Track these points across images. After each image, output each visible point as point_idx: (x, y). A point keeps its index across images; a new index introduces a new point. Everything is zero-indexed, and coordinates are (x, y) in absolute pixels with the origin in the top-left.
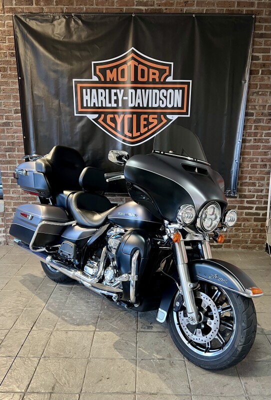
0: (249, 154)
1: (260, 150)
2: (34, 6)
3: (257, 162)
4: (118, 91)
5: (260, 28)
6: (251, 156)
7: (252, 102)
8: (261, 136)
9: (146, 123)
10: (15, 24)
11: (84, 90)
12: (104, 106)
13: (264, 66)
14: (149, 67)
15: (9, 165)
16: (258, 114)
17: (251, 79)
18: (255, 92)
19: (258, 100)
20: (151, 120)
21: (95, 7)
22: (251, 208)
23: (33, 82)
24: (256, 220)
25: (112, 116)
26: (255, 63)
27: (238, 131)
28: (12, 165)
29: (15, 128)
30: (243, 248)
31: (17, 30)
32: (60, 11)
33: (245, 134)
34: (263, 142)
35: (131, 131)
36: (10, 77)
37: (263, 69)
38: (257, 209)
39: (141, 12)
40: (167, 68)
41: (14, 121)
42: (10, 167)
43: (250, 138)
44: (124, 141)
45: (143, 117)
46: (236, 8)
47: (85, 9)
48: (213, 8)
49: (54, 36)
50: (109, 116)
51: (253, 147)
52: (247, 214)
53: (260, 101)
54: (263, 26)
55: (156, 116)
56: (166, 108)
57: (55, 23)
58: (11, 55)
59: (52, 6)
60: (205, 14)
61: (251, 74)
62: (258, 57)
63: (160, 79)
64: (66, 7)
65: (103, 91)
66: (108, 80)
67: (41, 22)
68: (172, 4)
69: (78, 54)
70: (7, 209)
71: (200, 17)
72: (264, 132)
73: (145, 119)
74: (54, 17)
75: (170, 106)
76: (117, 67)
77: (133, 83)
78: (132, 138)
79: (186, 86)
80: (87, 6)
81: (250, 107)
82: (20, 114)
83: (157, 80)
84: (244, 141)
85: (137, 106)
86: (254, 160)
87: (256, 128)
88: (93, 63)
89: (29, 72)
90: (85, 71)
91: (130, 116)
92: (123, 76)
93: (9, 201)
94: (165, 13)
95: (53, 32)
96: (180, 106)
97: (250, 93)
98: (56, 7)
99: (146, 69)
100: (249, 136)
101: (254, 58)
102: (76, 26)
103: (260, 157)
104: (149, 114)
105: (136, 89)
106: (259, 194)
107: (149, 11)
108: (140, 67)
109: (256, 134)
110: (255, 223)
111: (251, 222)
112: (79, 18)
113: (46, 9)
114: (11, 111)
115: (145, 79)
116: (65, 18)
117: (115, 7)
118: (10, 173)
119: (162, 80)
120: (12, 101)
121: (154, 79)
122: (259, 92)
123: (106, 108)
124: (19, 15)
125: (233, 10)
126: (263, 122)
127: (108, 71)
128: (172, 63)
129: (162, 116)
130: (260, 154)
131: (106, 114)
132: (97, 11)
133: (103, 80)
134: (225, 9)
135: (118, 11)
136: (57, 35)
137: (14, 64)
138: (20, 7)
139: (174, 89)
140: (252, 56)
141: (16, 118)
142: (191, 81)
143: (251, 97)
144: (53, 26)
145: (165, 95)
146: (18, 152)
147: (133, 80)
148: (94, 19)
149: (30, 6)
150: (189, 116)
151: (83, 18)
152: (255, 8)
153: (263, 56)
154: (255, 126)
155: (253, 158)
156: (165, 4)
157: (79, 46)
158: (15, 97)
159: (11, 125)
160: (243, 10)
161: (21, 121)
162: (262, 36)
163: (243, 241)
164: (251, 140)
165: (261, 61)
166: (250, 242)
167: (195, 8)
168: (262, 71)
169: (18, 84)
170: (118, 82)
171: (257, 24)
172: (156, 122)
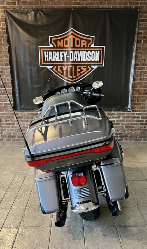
0: (137, 87)
1: (143, 85)
2: (17, 5)
3: (142, 91)
4: (64, 52)
5: (142, 16)
6: (138, 88)
7: (138, 58)
8: (144, 77)
9: (79, 70)
10: (6, 15)
11: (45, 52)
12: (56, 61)
13: (145, 37)
14: (81, 39)
15: (3, 95)
16: (142, 65)
17: (138, 45)
18: (140, 52)
19: (142, 57)
20: (82, 69)
21: (51, 5)
22: (139, 117)
23: (16, 48)
24: (141, 124)
25: (61, 66)
26: (140, 36)
27: (131, 74)
28: (5, 95)
29: (6, 74)
30: (135, 140)
31: (7, 19)
32: (31, 8)
33: (134, 76)
34: (145, 80)
35: (71, 75)
36: (3, 45)
37: (144, 39)
38: (142, 118)
39: (76, 8)
40: (91, 39)
41: (6, 70)
42: (4, 96)
43: (138, 78)
44: (68, 80)
45: (78, 67)
46: (129, 5)
47: (45, 6)
48: (116, 5)
49: (28, 21)
50: (59, 67)
51: (139, 83)
52: (137, 121)
53: (143, 57)
54: (143, 15)
55: (85, 66)
56: (91, 61)
57: (29, 14)
58: (4, 32)
59: (27, 5)
60: (112, 9)
61: (137, 42)
62: (141, 32)
63: (87, 46)
64: (35, 5)
65: (55, 52)
66: (58, 46)
67: (21, 14)
68: (93, 4)
69: (41, 32)
70: (2, 120)
71: (109, 11)
72: (145, 74)
73: (79, 68)
74: (28, 11)
75: (93, 61)
76: (63, 39)
77: (72, 48)
78: (72, 79)
79: (102, 49)
80: (47, 5)
81: (137, 61)
82: (9, 66)
83: (86, 46)
84: (134, 80)
85: (74, 61)
86: (140, 90)
87: (141, 72)
88: (50, 37)
89: (14, 42)
90: (45, 41)
91: (71, 66)
92: (66, 44)
93: (3, 116)
94: (89, 9)
95: (27, 19)
96: (98, 60)
97: (137, 52)
98: (29, 5)
99: (79, 40)
100: (137, 77)
101: (139, 33)
102: (40, 16)
103: (143, 89)
104: (81, 65)
105: (74, 51)
106: (143, 109)
107: (80, 8)
108: (76, 39)
109: (141, 76)
110: (141, 126)
111: (139, 126)
112: (42, 11)
113: (23, 7)
114: (4, 64)
115: (79, 46)
116: (34, 12)
117: (62, 5)
118: (3, 100)
119: (88, 46)
120: (4, 59)
121: (84, 46)
122: (142, 52)
123: (57, 62)
124: (8, 10)
125: (127, 6)
126: (145, 69)
127: (58, 41)
128: (94, 37)
129: (89, 66)
130: (143, 87)
131: (57, 65)
132: (52, 8)
133: (55, 46)
134: (123, 6)
135: (64, 8)
136: (29, 21)
137: (5, 38)
138: (9, 5)
139: (95, 51)
140: (138, 32)
141: (7, 69)
142: (104, 46)
143: (138, 55)
144: (27, 16)
145: (90, 54)
146: (8, 87)
147: (72, 46)
148: (50, 12)
149: (14, 5)
150: (103, 66)
151: (44, 12)
152: (139, 5)
153: (144, 32)
154: (140, 71)
155: (140, 89)
156: (90, 4)
157: (42, 27)
158: (6, 57)
159: (4, 72)
160: (133, 6)
161: (10, 70)
162: (143, 21)
163: (134, 136)
164: (138, 79)
165: (143, 35)
166: (138, 137)
167: (106, 6)
168: (144, 40)
169: (8, 49)
170: (64, 47)
171: (140, 14)
172: (85, 69)
